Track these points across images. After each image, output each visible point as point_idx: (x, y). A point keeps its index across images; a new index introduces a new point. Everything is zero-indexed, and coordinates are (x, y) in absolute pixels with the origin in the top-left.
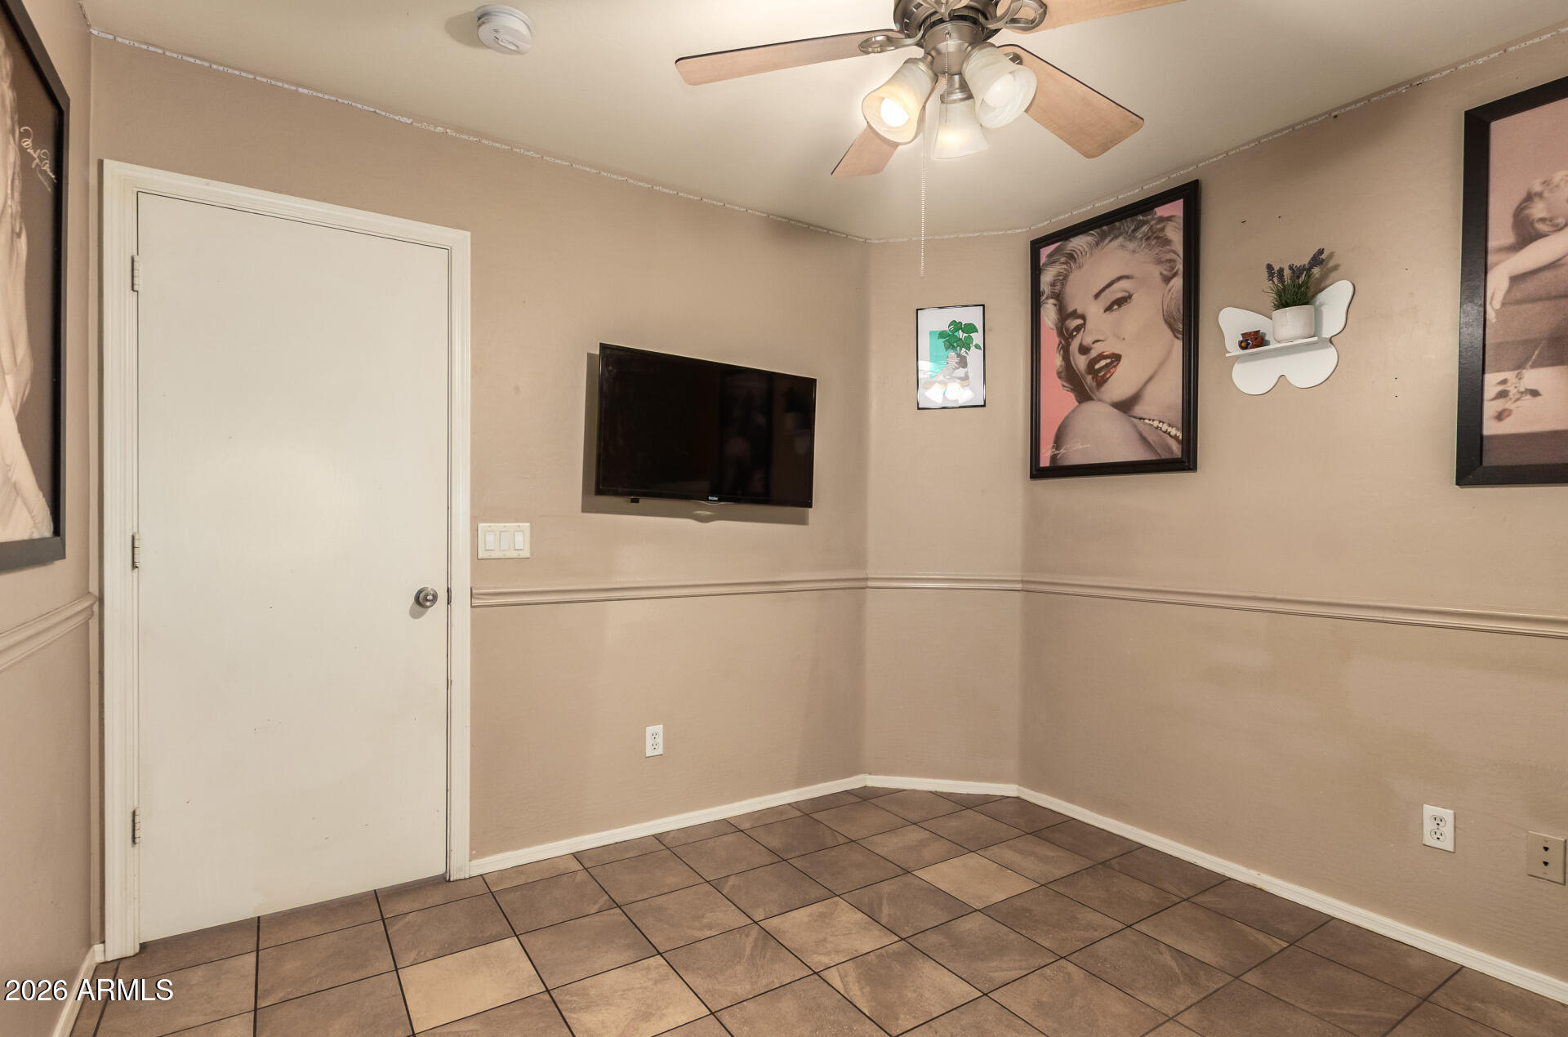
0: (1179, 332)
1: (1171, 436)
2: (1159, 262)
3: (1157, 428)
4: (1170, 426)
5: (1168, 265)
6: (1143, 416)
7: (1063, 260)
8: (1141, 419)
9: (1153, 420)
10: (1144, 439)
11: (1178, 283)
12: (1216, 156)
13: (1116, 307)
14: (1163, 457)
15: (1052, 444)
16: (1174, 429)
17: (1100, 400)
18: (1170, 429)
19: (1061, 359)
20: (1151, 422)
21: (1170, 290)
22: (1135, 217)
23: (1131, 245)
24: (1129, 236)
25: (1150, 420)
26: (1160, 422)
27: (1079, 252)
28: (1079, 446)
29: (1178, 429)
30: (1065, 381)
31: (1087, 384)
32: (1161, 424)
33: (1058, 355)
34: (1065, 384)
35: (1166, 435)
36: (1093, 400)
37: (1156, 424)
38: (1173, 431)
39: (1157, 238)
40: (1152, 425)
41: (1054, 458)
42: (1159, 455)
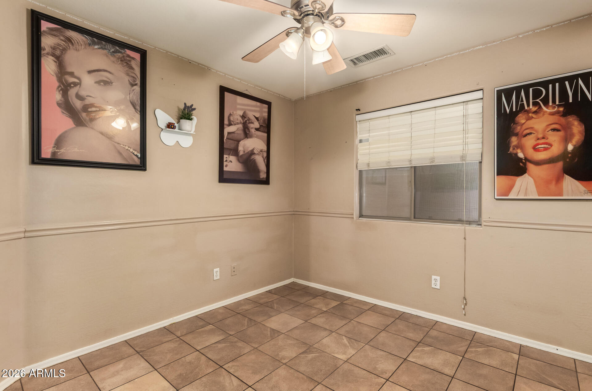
0: (138, 111)
1: (134, 154)
2: (128, 75)
3: (127, 150)
4: (134, 150)
5: (132, 78)
6: (120, 143)
7: (62, 38)
8: (118, 144)
9: (125, 146)
10: (120, 154)
11: (137, 89)
12: (151, 46)
13: (102, 84)
14: (131, 163)
15: (53, 145)
16: (136, 152)
17: (92, 128)
18: (134, 152)
19: (61, 96)
20: (124, 146)
21: (133, 90)
22: (114, 46)
23: (112, 58)
24: (111, 53)
25: (123, 145)
26: (129, 147)
27: (76, 41)
28: (76, 150)
29: (138, 152)
30: (64, 110)
31: (82, 117)
32: (129, 149)
33: (57, 92)
34: (64, 112)
35: (132, 154)
36: (86, 126)
37: (127, 148)
38: (136, 153)
39: (127, 64)
40: (125, 148)
41: (54, 153)
42: (128, 161)
